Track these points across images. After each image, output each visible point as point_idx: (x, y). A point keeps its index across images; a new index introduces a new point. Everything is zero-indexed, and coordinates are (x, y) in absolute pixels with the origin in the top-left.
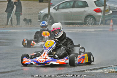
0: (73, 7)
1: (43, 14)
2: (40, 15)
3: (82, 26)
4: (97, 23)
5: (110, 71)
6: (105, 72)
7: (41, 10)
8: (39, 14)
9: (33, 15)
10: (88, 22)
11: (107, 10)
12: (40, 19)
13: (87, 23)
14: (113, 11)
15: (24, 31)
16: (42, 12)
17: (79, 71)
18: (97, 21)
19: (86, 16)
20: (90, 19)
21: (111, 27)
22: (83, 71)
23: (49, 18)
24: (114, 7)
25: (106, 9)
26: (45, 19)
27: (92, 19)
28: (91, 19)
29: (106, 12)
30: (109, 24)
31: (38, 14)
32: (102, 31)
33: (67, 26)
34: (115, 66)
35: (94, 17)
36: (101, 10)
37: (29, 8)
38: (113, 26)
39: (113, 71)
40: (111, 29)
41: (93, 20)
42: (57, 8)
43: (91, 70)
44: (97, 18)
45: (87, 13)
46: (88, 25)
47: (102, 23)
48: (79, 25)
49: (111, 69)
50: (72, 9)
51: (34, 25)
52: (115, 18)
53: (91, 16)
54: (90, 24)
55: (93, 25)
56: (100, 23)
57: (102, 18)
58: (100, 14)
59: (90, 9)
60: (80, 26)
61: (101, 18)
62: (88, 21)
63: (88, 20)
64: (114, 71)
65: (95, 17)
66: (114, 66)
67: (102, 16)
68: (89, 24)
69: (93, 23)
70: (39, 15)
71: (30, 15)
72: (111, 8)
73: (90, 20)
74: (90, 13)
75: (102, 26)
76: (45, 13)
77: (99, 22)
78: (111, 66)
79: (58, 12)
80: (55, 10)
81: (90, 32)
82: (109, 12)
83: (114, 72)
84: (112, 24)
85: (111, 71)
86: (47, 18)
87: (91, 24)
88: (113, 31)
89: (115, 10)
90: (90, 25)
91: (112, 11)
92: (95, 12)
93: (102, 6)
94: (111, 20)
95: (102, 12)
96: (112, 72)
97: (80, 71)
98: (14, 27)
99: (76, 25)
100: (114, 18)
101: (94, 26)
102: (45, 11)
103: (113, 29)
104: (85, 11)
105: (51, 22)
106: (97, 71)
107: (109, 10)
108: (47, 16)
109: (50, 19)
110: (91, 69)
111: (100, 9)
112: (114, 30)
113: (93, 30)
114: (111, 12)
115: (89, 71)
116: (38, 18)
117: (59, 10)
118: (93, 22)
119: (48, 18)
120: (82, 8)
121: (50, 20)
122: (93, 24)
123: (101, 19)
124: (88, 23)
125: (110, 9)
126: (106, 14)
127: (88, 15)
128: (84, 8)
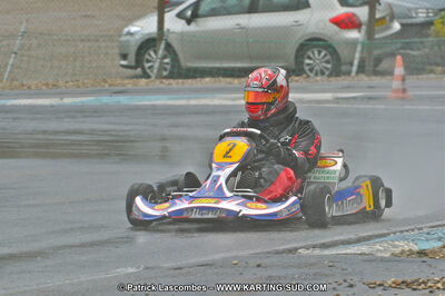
0: (252, 9)
1: (137, 37)
2: (128, 41)
4: (344, 68)
5: (397, 251)
6: (379, 255)
7: (130, 21)
8: (123, 38)
9: (97, 41)
10: (308, 65)
11: (383, 18)
12: (124, 57)
13: (306, 68)
14: (404, 21)
15: (68, 101)
16: (133, 29)
17: (277, 252)
18: (343, 60)
19: (301, 41)
20: (316, 53)
21: (396, 84)
22: (296, 249)
23: (161, 52)
24: (409, 10)
25: (378, 16)
26: (147, 56)
27: (325, 55)
28: (320, 53)
29: (377, 28)
30: (390, 73)
31: (120, 36)
32: (363, 98)
33: (231, 83)
34: (416, 231)
35: (333, 48)
36: (358, 18)
37: (85, 16)
40: (397, 91)
41: (328, 57)
42: (189, 13)
43: (325, 246)
44: (343, 53)
45: (307, 32)
46: (308, 76)
47: (361, 69)
50: (247, 16)
51: (105, 81)
52: (411, 49)
53: (321, 43)
54: (316, 75)
55: (329, 76)
56: (355, 68)
57: (362, 52)
58: (353, 34)
59: (318, 17)
61: (359, 48)
62: (311, 62)
63: (309, 58)
64: (410, 250)
65: (337, 47)
66: (413, 230)
67: (363, 44)
68: (312, 75)
69: (327, 69)
70: (120, 42)
71: (89, 40)
72: (396, 10)
73: (316, 58)
74: (317, 31)
75: (365, 79)
76: (147, 32)
77: (351, 64)
78: (402, 232)
79: (193, 27)
80: (183, 22)
81: (319, 102)
82: (389, 28)
83: (411, 253)
84: (399, 70)
85: (400, 249)
86: (152, 53)
87: (323, 73)
88: (403, 99)
89: (411, 17)
90: (319, 78)
91: (402, 25)
92: (335, 27)
93: (361, 5)
94: (399, 57)
95: (364, 27)
96: (403, 252)
97: (283, 252)
98: (29, 88)
100: (409, 51)
101: (332, 79)
102: (146, 26)
103: (404, 91)
104: (297, 24)
105: (168, 67)
106: (348, 251)
107: (388, 18)
108: (154, 46)
109: (165, 57)
110: (322, 241)
111: (353, 15)
112: (410, 93)
113: (328, 96)
114: (396, 26)
115: (317, 252)
116: (117, 51)
117: (199, 20)
118: (329, 66)
119: (155, 52)
120: (287, 13)
121: (166, 61)
122: (327, 73)
123: (357, 55)
124: (311, 70)
125: (393, 17)
126: (377, 36)
127: (310, 40)
128: (292, 13)
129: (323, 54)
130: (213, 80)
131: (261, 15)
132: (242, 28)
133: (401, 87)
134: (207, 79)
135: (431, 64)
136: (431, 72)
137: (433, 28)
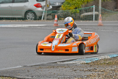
0: (13, 2)
3: (25, 21)
5: (81, 63)
10: (28, 17)
13: (27, 18)
17: (52, 63)
18: (37, 16)
19: (26, 11)
22: (56, 63)
24: (54, 2)
28: (31, 14)
33: (10, 21)
36: (41, 5)
38: (57, 21)
39: (83, 62)
41: (33, 15)
43: (63, 62)
45: (28, 8)
48: (22, 20)
49: (82, 61)
50: (12, 4)
56: (42, 18)
58: (40, 9)
59: (30, 4)
60: (24, 21)
63: (28, 15)
65: (36, 13)
68: (29, 20)
74: (30, 8)
78: (80, 59)
82: (49, 7)
83: (85, 63)
87: (32, 19)
88: (57, 26)
91: (53, 7)
92: (35, 7)
94: (56, 16)
97: (54, 63)
99: (19, 20)
103: (57, 24)
104: (25, 6)
107: (49, 5)
114: (51, 7)
115: (61, 63)
118: (33, 17)
120: (21, 3)
122: (33, 19)
124: (29, 18)
125: (50, 5)
127: (29, 10)
128: (24, 3)
129: (32, 14)
130: (6, 20)
131: (16, 3)
132: (10, 7)
133: (56, 23)
134: (4, 20)
135: (60, 17)
136: (61, 19)
137: (61, 7)
